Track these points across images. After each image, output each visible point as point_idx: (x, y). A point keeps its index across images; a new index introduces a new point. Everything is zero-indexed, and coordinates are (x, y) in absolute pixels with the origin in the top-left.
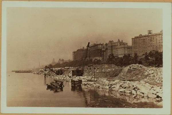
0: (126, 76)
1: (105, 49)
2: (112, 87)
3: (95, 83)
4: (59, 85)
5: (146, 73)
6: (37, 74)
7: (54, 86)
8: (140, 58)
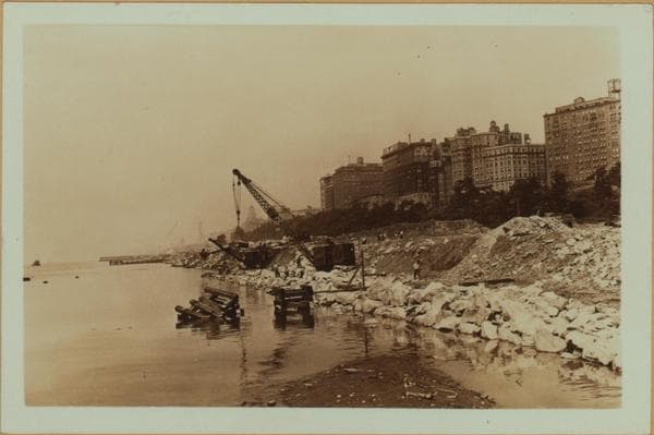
0: (487, 266)
1: (440, 162)
2: (417, 310)
3: (360, 297)
4: (222, 309)
5: (563, 252)
6: (184, 266)
7: (204, 312)
8: (576, 190)
